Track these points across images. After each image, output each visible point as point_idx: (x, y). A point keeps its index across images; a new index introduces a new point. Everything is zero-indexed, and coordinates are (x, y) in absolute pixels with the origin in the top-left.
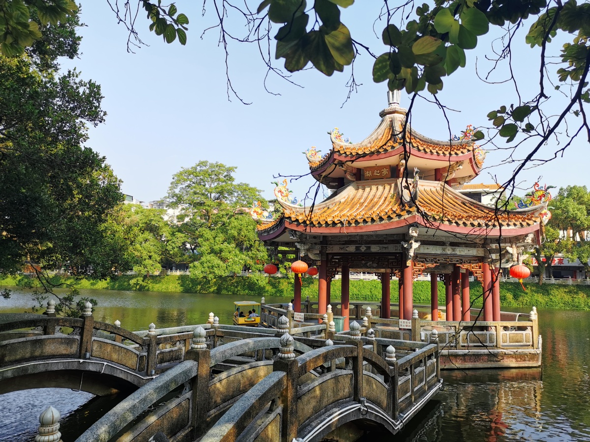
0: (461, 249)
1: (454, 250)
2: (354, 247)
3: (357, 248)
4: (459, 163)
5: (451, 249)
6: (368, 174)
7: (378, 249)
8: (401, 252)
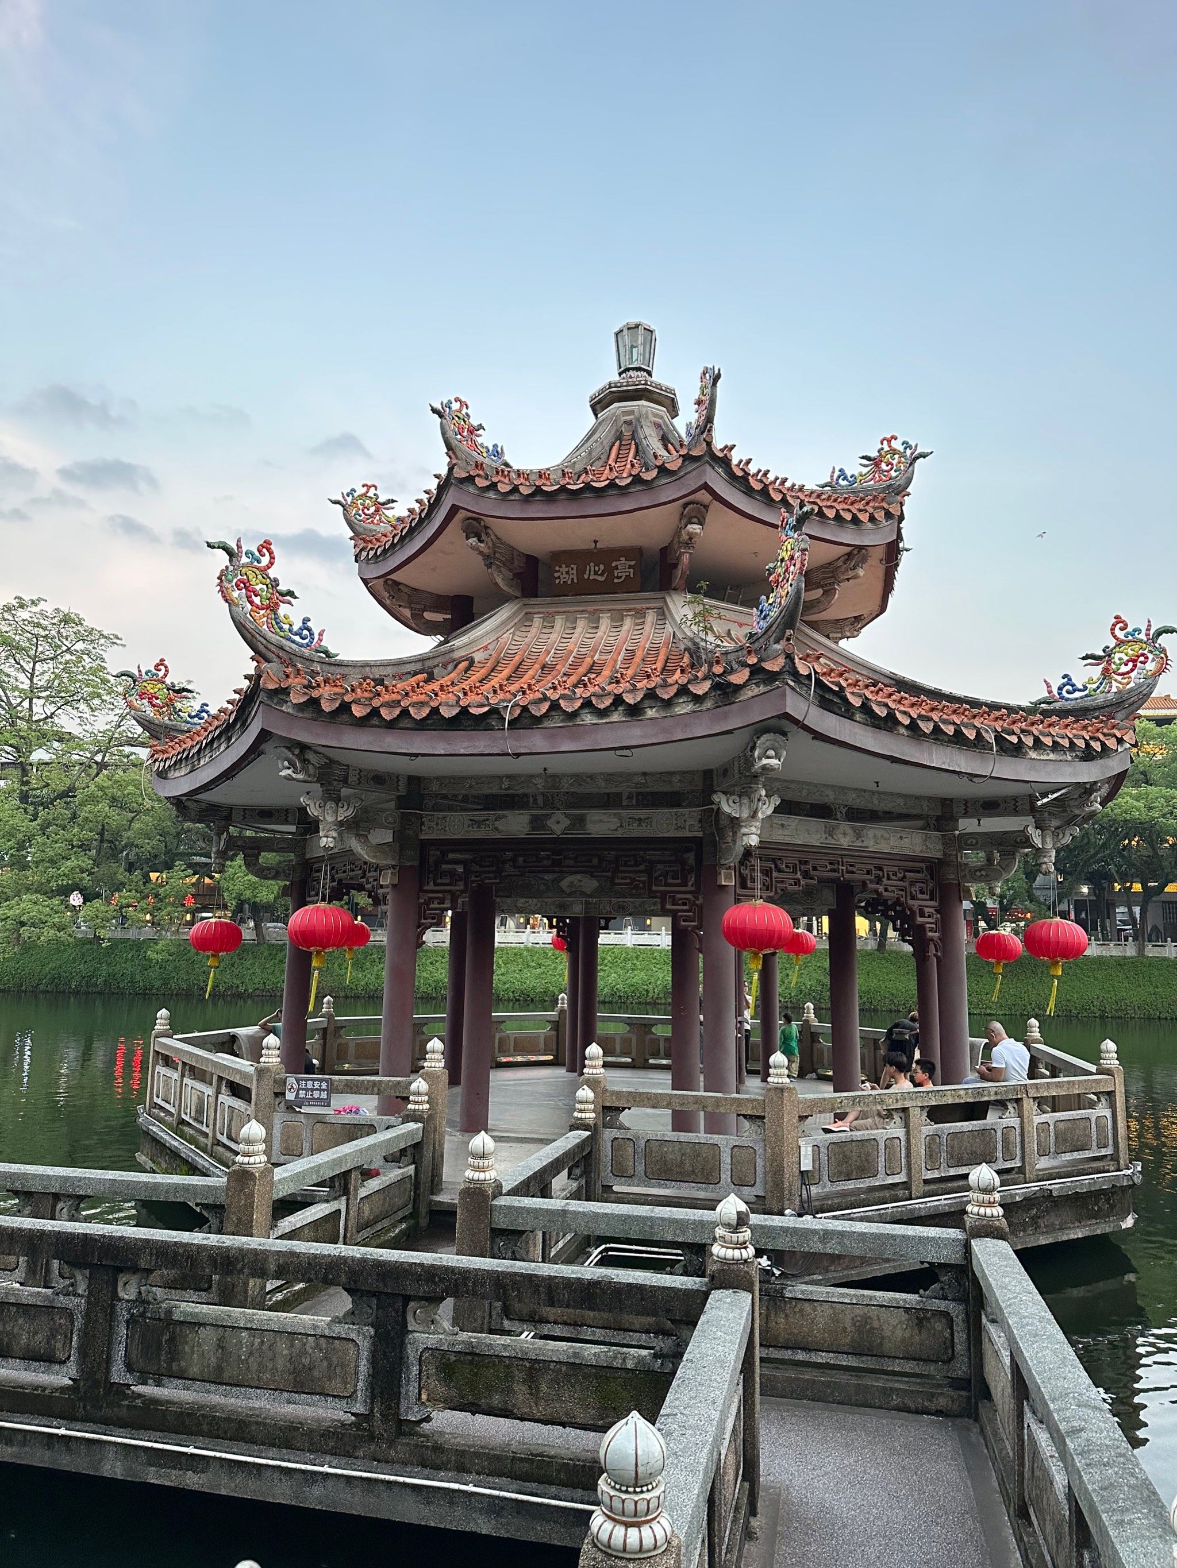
0: (879, 833)
1: (858, 836)
2: (526, 819)
3: (537, 822)
4: (855, 559)
5: (850, 831)
6: (565, 574)
7: (614, 823)
8: (700, 834)
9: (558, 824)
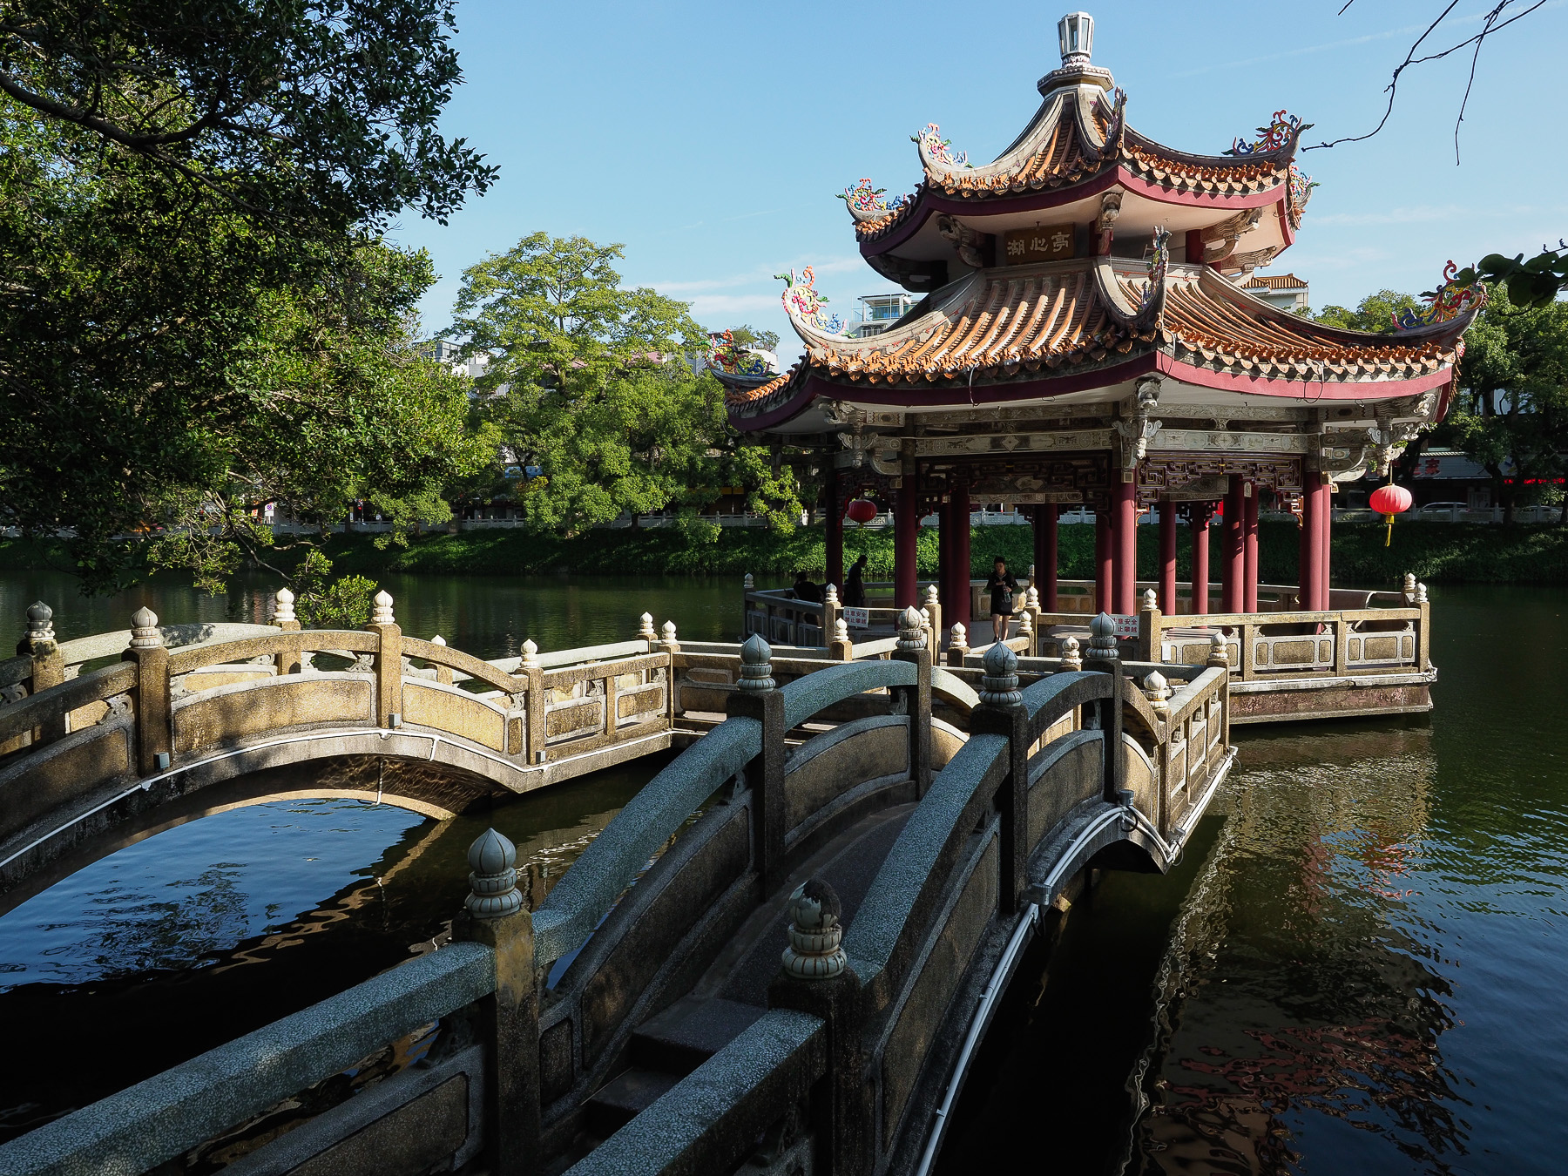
0: (1253, 438)
1: (1236, 440)
2: (988, 440)
3: (996, 443)
4: (1251, 215)
5: (1229, 438)
6: (1016, 248)
7: (1049, 441)
8: (1110, 447)
9: (1010, 443)
